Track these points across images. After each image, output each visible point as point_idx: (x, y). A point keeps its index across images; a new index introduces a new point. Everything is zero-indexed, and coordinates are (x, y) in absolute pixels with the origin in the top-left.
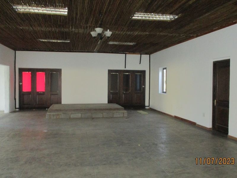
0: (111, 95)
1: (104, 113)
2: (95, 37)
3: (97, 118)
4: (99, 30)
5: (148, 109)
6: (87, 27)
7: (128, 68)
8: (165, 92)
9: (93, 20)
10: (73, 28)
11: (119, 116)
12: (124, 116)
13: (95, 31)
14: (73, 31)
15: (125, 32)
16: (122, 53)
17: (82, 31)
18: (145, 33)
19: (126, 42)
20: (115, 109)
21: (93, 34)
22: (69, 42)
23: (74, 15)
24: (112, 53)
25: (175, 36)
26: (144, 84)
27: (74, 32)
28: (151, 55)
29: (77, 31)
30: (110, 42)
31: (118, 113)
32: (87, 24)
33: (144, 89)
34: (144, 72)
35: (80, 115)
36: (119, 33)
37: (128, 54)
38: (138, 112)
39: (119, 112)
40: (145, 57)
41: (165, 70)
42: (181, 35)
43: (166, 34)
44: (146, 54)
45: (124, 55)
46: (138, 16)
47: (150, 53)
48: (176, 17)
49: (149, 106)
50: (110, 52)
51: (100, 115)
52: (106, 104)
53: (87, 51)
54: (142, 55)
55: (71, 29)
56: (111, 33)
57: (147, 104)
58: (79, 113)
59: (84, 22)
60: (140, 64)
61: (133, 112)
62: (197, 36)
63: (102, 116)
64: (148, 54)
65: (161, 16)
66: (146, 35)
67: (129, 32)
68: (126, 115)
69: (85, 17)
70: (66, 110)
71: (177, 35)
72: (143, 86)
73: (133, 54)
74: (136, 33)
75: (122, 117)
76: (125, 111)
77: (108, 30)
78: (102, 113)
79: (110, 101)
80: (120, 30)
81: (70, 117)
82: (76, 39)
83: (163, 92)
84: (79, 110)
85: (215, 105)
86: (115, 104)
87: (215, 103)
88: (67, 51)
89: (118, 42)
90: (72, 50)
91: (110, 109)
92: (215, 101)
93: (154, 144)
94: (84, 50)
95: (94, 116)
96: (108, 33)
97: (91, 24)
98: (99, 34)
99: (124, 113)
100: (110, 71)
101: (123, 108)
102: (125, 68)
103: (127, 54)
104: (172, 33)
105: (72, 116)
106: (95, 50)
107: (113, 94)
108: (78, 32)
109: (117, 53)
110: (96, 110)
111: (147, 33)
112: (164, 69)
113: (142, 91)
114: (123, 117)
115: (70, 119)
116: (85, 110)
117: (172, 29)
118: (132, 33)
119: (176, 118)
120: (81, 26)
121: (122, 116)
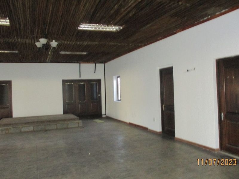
0: (67, 106)
1: (58, 125)
2: (40, 48)
3: (49, 130)
4: (43, 41)
5: (105, 118)
6: (33, 38)
7: (83, 78)
8: (120, 100)
9: (38, 30)
10: (18, 38)
11: (73, 126)
12: (78, 125)
13: (39, 41)
14: (20, 41)
15: (74, 42)
16: (76, 63)
17: (29, 42)
18: (94, 43)
19: (77, 51)
20: (70, 120)
21: (38, 45)
22: (17, 53)
23: (18, 26)
24: (66, 62)
25: (124, 45)
26: (100, 92)
27: (21, 43)
28: (105, 64)
29: (23, 41)
30: (61, 52)
31: (72, 124)
32: (33, 34)
33: (100, 98)
34: (99, 81)
35: (32, 128)
36: (68, 43)
37: (83, 63)
38: (94, 122)
39: (74, 122)
40: (100, 66)
41: (119, 79)
42: (130, 45)
43: (115, 44)
44: (101, 63)
45: (79, 64)
46: (84, 27)
47: (104, 62)
48: (121, 28)
49: (106, 114)
50: (64, 62)
51: (54, 127)
52: (61, 115)
53: (39, 61)
54: (96, 64)
55: (16, 39)
56: (57, 43)
57: (103, 112)
58: (31, 126)
59: (29, 33)
60: (95, 72)
61: (89, 121)
62: (145, 45)
63: (56, 128)
64: (102, 63)
65: (107, 27)
66: (96, 45)
67: (78, 42)
68: (81, 125)
69: (29, 28)
70: (16, 124)
71: (126, 44)
72: (99, 95)
73: (88, 63)
74: (86, 43)
75: (77, 127)
76: (80, 121)
77: (54, 41)
78: (56, 125)
79: (65, 112)
80: (69, 40)
81: (21, 131)
82: (24, 49)
83: (118, 100)
84: (31, 123)
85: (163, 110)
86: (71, 114)
87: (163, 108)
88: (17, 61)
89: (70, 51)
90: (23, 60)
91: (65, 120)
92: (163, 106)
93: (104, 151)
94: (36, 60)
95: (47, 128)
96: (54, 44)
97: (37, 34)
98: (43, 45)
99: (78, 123)
100: (64, 82)
101: (78, 118)
102: (80, 77)
103: (81, 63)
104: (120, 43)
105: (23, 130)
106: (47, 60)
107: (68, 104)
108: (25, 43)
109: (71, 63)
110: (49, 121)
111: (97, 43)
112: (118, 77)
113: (98, 100)
114: (79, 127)
115: (21, 133)
116: (37, 122)
117: (120, 39)
118: (81, 43)
119: (131, 124)
120: (27, 36)
121: (77, 125)
